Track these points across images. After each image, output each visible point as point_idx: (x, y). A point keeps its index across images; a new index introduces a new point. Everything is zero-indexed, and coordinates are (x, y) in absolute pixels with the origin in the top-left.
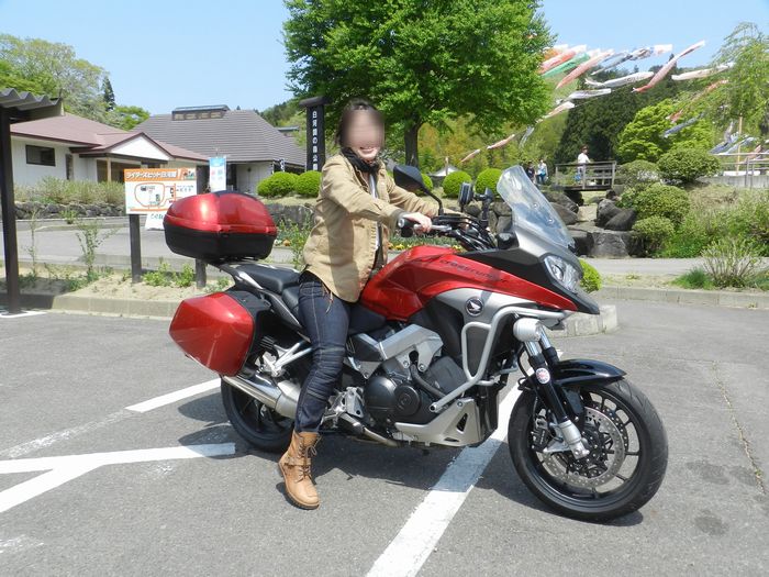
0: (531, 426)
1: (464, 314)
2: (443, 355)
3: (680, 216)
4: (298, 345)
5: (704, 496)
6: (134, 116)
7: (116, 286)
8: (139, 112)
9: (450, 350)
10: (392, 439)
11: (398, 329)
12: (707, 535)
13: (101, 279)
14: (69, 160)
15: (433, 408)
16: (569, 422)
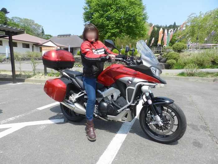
0: (146, 116)
1: (127, 84)
2: (121, 96)
3: (178, 59)
4: (80, 93)
5: (194, 135)
6: (49, 37)
7: (41, 76)
8: (50, 36)
9: (123, 95)
10: (106, 119)
11: (108, 88)
12: (197, 148)
13: (37, 75)
14: (33, 47)
15: (118, 112)
16: (157, 116)
